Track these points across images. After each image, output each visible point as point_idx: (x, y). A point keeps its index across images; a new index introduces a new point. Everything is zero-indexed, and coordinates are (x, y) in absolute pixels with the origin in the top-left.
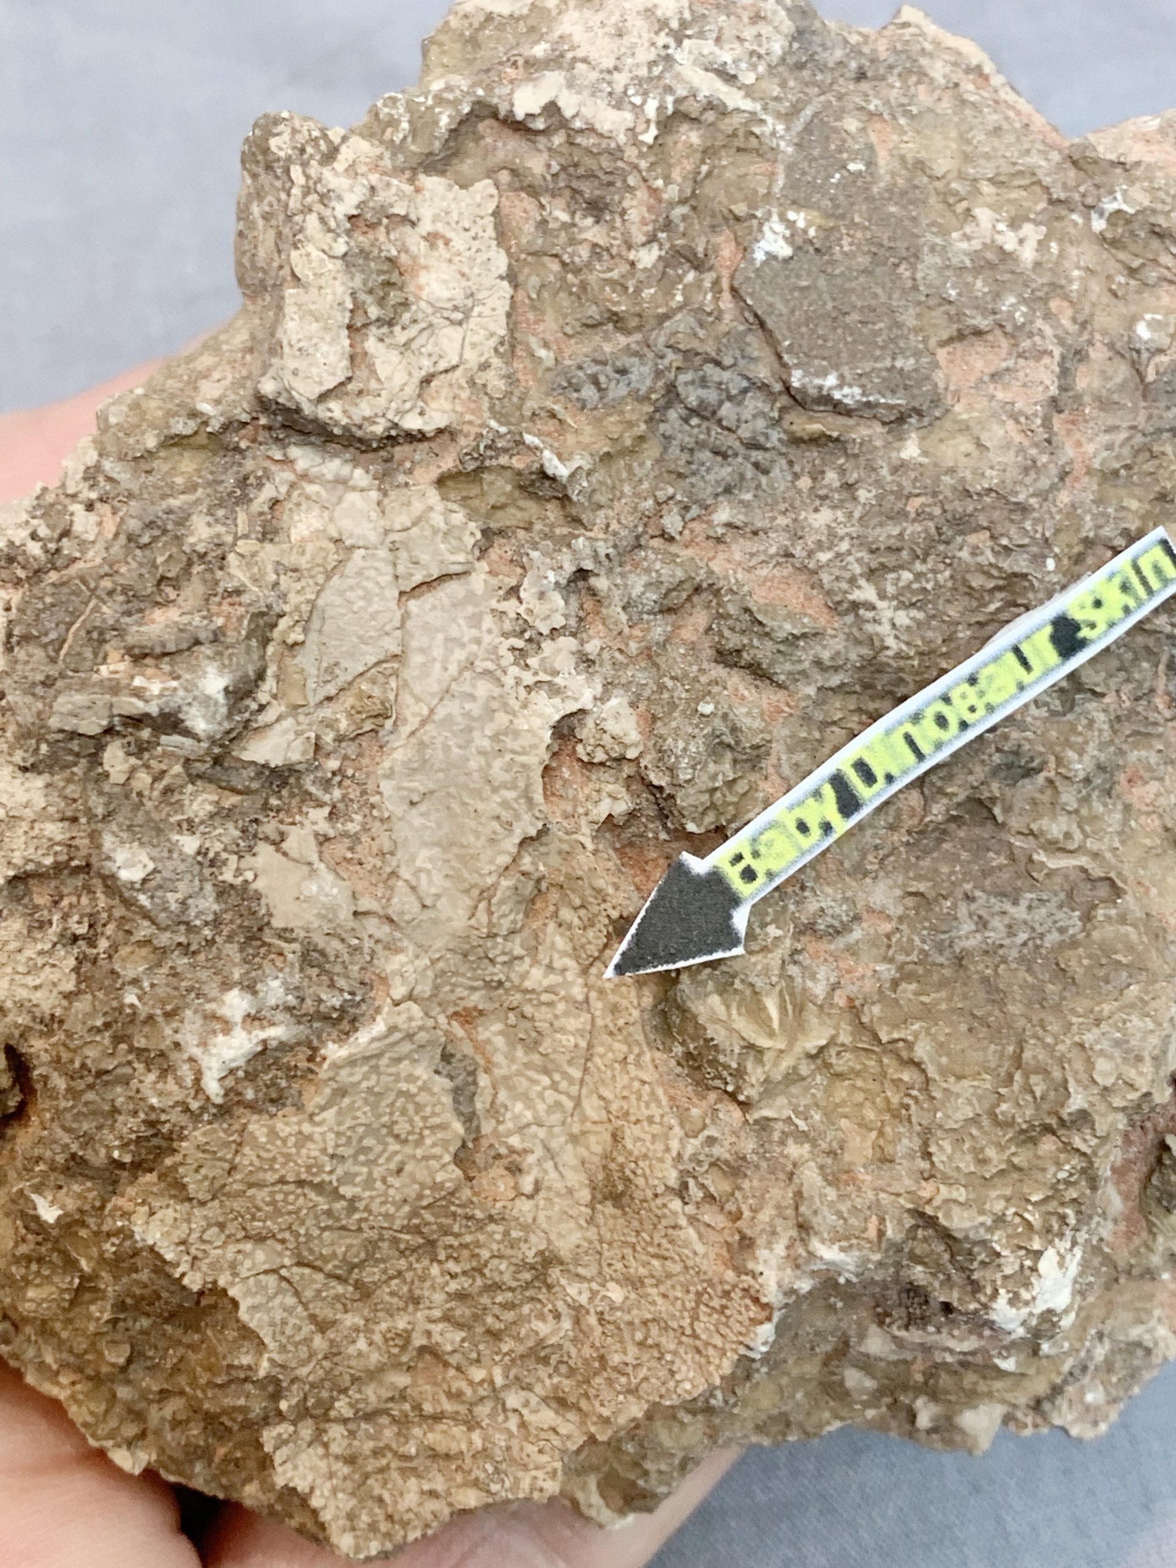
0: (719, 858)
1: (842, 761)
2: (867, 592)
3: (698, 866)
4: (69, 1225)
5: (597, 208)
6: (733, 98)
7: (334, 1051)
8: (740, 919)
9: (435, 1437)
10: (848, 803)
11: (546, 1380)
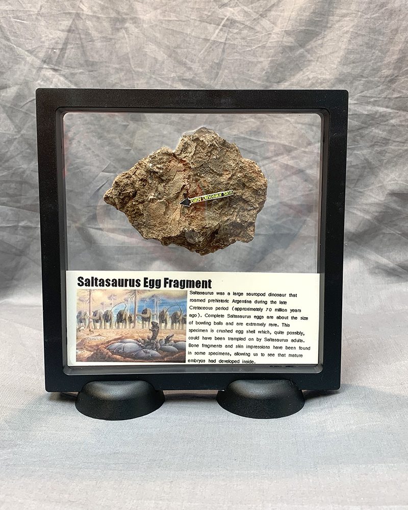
0: (191, 199)
1: (203, 196)
2: (210, 185)
3: (189, 199)
4: (135, 205)
5: (203, 149)
6: (217, 145)
7: (159, 201)
8: (190, 204)
9: (154, 232)
10: (202, 200)
11: (164, 231)
